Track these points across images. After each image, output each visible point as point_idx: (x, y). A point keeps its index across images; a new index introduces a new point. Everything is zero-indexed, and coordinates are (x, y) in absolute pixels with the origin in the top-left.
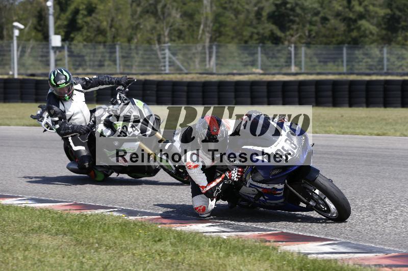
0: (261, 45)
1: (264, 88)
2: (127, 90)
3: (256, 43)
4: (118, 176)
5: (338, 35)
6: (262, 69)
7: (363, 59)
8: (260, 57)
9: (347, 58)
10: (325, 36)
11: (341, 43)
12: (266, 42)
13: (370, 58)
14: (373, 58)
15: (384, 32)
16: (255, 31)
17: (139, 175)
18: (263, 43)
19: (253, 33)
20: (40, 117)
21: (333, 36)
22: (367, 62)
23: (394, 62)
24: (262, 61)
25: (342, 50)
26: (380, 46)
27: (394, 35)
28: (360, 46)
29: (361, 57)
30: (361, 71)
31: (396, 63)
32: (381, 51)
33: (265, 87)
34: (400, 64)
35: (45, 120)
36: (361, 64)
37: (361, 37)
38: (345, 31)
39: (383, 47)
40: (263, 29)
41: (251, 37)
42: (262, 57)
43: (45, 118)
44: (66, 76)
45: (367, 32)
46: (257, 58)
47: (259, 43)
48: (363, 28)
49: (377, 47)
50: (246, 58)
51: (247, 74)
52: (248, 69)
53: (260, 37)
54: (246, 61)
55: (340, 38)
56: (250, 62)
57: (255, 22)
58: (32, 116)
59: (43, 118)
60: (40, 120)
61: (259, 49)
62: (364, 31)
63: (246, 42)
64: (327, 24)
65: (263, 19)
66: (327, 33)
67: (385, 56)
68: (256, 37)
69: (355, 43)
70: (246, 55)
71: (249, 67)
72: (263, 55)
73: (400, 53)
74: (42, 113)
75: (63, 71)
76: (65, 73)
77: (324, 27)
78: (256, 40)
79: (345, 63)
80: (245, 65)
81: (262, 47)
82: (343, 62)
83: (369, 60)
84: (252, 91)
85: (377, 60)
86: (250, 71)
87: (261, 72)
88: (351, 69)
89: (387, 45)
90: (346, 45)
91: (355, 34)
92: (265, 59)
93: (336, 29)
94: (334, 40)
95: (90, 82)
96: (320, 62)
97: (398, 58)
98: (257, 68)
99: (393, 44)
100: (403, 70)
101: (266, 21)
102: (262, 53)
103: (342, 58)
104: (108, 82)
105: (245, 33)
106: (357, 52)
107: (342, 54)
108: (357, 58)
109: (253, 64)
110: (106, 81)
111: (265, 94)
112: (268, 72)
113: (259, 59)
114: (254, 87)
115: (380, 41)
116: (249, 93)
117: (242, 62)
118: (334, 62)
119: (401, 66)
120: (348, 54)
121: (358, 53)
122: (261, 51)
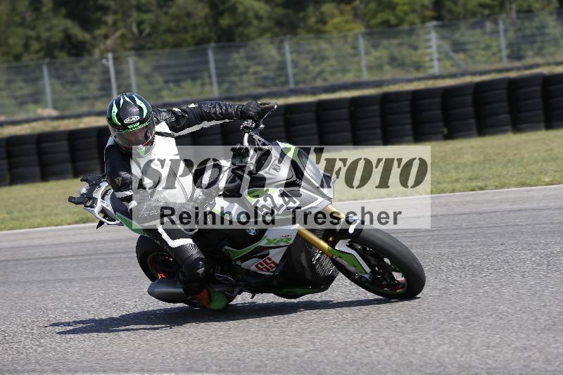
0: (47, 60)
1: (64, 145)
2: (262, 126)
3: (39, 59)
4: (252, 297)
5: (195, 26)
6: (55, 108)
7: (248, 67)
8: (47, 83)
9: (217, 68)
10: (170, 31)
11: (202, 41)
12: (56, 52)
13: (259, 64)
14: (266, 64)
15: (280, 11)
16: (32, 33)
17: (297, 291)
18: (52, 56)
19: (28, 38)
20: (87, 200)
21: (186, 30)
22: (256, 73)
23: (307, 66)
24: (53, 91)
25: (206, 55)
26: (277, 40)
27: (301, 14)
28: (238, 43)
29: (242, 64)
30: (246, 92)
31: (311, 68)
32: (280, 48)
33: (65, 143)
34: (317, 69)
35: (99, 204)
36: (245, 77)
37: (239, 25)
38: (206, 18)
39: (282, 41)
40: (49, 29)
41: (27, 47)
42: (51, 85)
43: (99, 200)
44: (141, 108)
45: (251, 14)
46: (44, 86)
47: (44, 58)
48: (241, 9)
49: (272, 42)
50: (21, 88)
51: (27, 121)
52: (27, 111)
53: (44, 44)
54: (22, 96)
55: (199, 32)
56: (31, 95)
57: (29, 16)
58: (71, 200)
59: (95, 200)
60: (88, 204)
61: (45, 69)
62: (245, 14)
63: (18, 58)
64: (170, 7)
65: (44, 9)
66: (174, 23)
67: (289, 57)
68: (35, 45)
69: (228, 38)
70: (21, 84)
71: (31, 107)
72: (54, 81)
73: (315, 48)
74: (91, 191)
75: (136, 99)
76: (139, 102)
77: (166, 13)
78: (37, 52)
79: (214, 79)
80: (22, 104)
81: (49, 65)
82: (210, 77)
83: (259, 68)
84: (40, 153)
85: (274, 66)
86: (32, 115)
87: (54, 113)
88: (228, 90)
89: (289, 36)
90: (212, 44)
91: (225, 21)
92: (59, 87)
93: (189, 15)
94: (188, 37)
95: (184, 117)
96: (167, 82)
97: (313, 59)
98: (46, 106)
99: (302, 33)
100: (325, 80)
101: (50, 14)
102: (51, 76)
103: (208, 70)
104: (221, 114)
105: (11, 41)
106: (235, 55)
107: (207, 62)
108: (237, 67)
109: (37, 99)
110: (215, 113)
111: (67, 156)
112: (67, 113)
113: (48, 89)
114: (44, 145)
115: (276, 30)
116: (35, 157)
117: (16, 98)
118: (194, 79)
119: (320, 73)
120: (216, 61)
121: (238, 57)
122: (50, 72)
